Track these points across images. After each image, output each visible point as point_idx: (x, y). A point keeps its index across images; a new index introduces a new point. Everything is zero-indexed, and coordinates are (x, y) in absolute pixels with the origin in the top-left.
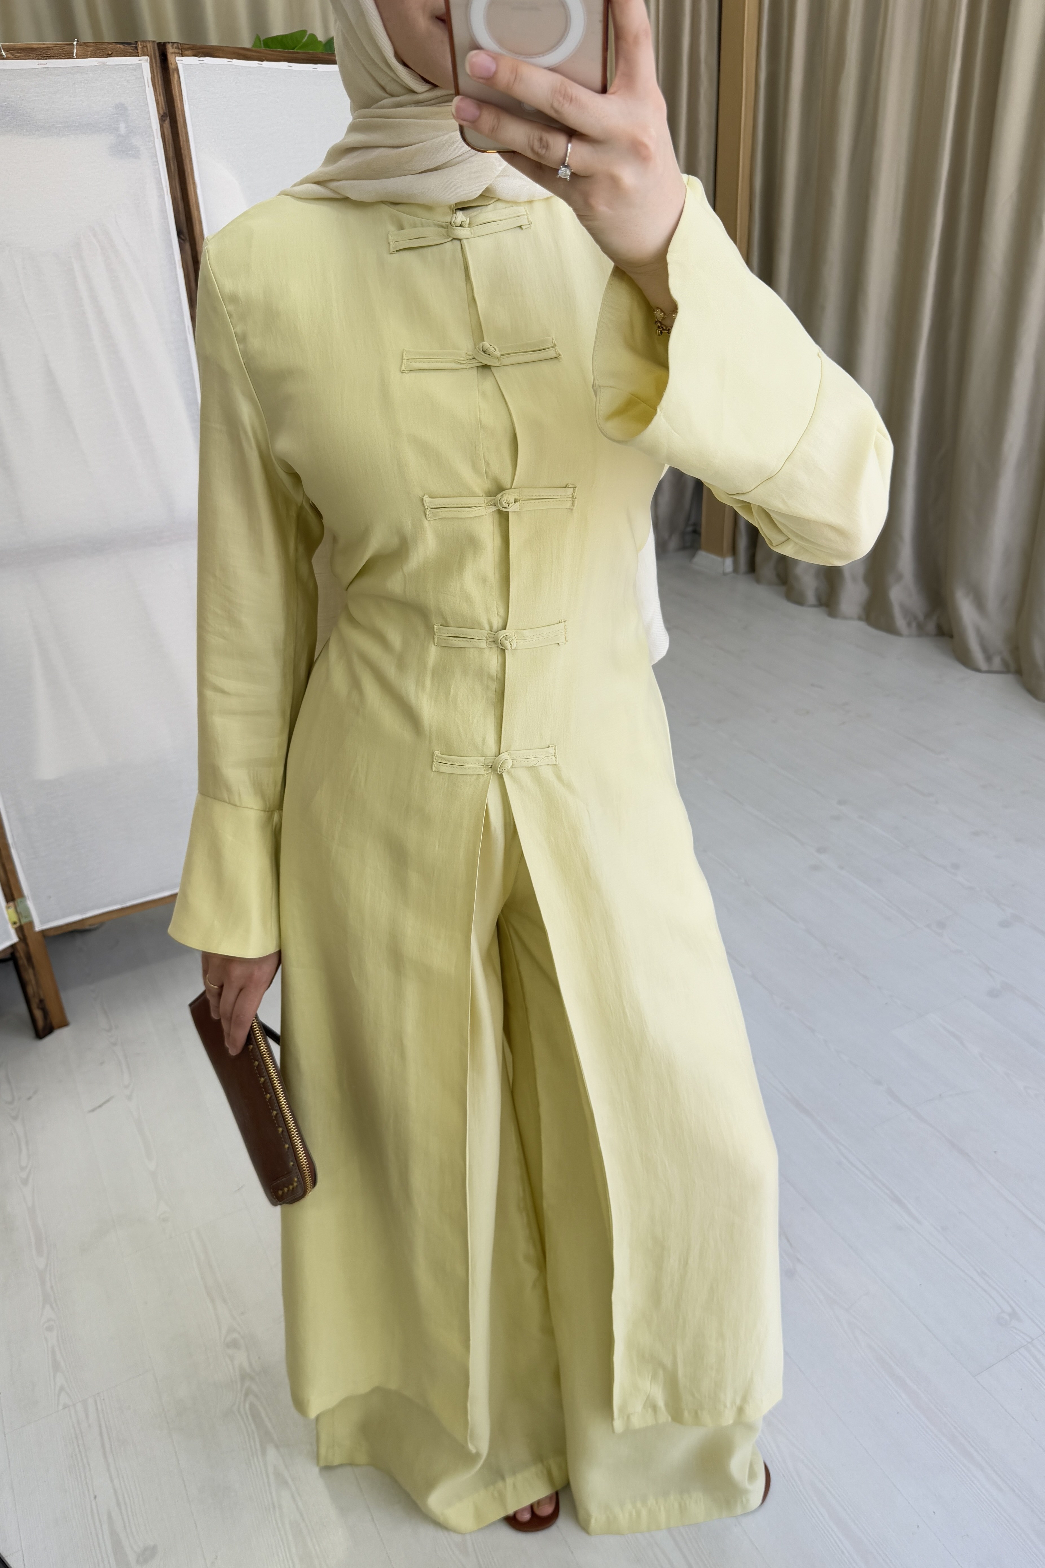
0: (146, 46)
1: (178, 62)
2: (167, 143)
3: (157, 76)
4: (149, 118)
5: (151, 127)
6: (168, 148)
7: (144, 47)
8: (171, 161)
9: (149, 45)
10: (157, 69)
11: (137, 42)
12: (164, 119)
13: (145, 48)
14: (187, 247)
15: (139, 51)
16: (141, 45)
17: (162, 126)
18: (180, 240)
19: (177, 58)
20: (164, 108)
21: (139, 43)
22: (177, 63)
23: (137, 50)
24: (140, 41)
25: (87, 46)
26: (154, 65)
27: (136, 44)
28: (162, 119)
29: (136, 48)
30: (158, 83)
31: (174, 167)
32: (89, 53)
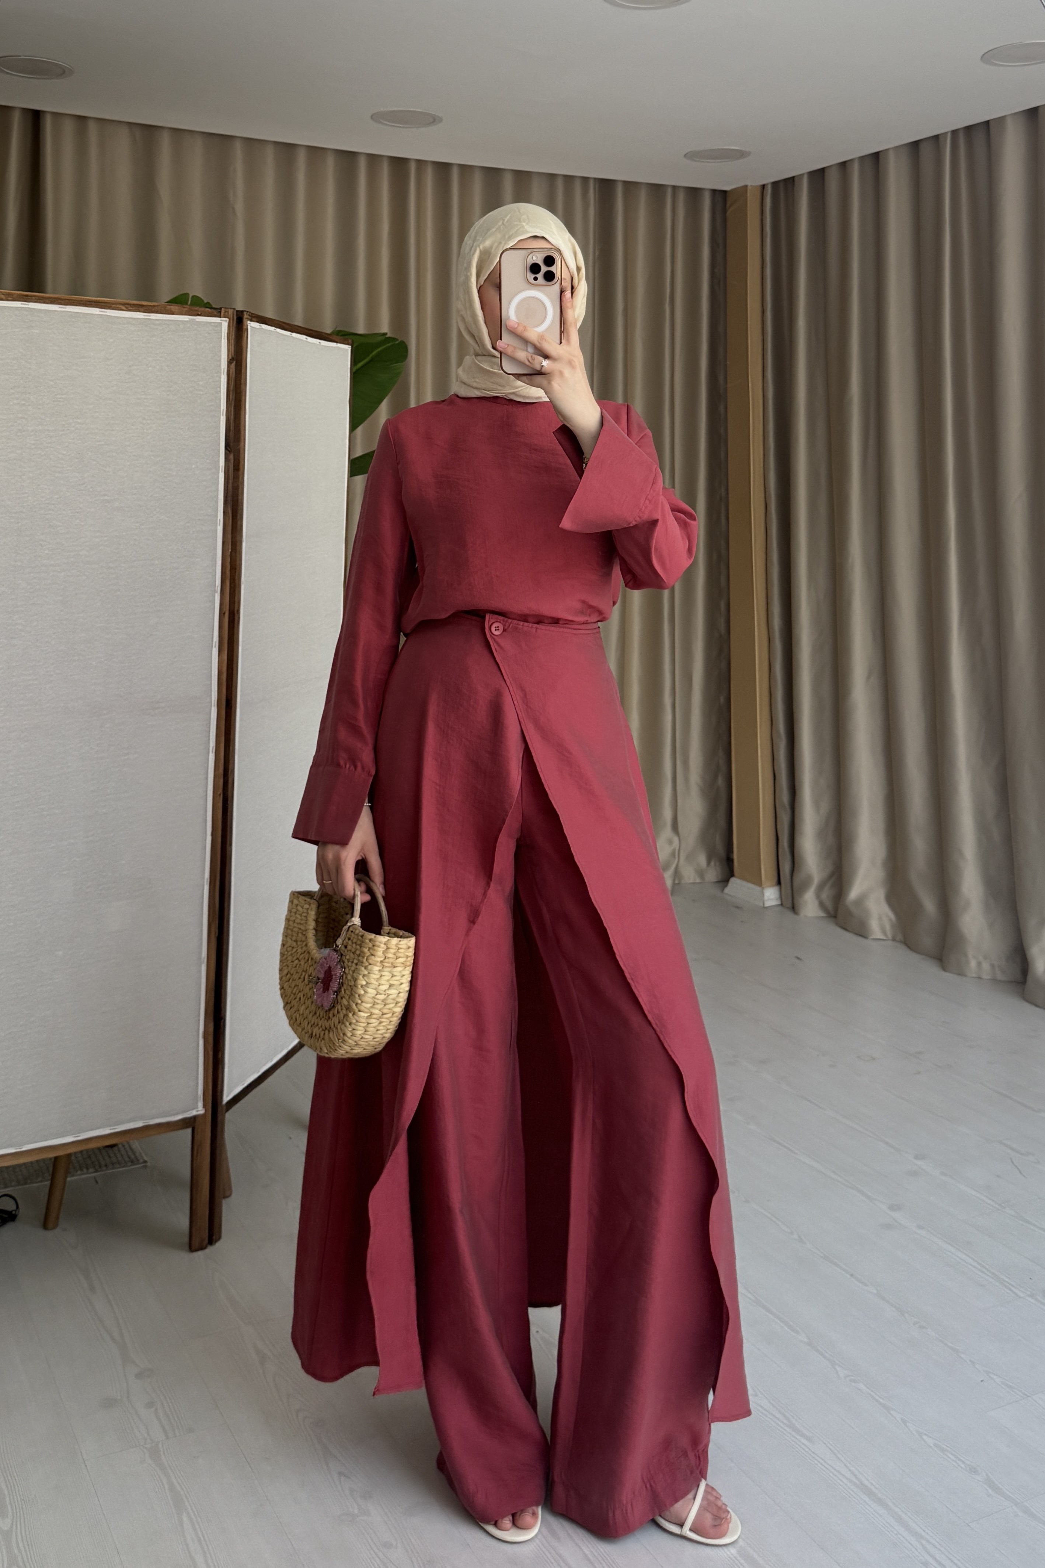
0: (228, 312)
1: (249, 325)
2: (230, 379)
3: (232, 332)
4: (220, 360)
5: (220, 366)
6: (230, 383)
7: (226, 312)
8: (231, 392)
9: (230, 311)
10: (232, 329)
11: (222, 308)
12: (231, 361)
15: (222, 314)
16: (224, 310)
17: (228, 367)
18: (227, 451)
19: (249, 322)
20: (233, 354)
22: (247, 325)
24: (224, 308)
26: (231, 325)
27: (220, 310)
29: (220, 312)
30: (232, 337)
31: (233, 395)
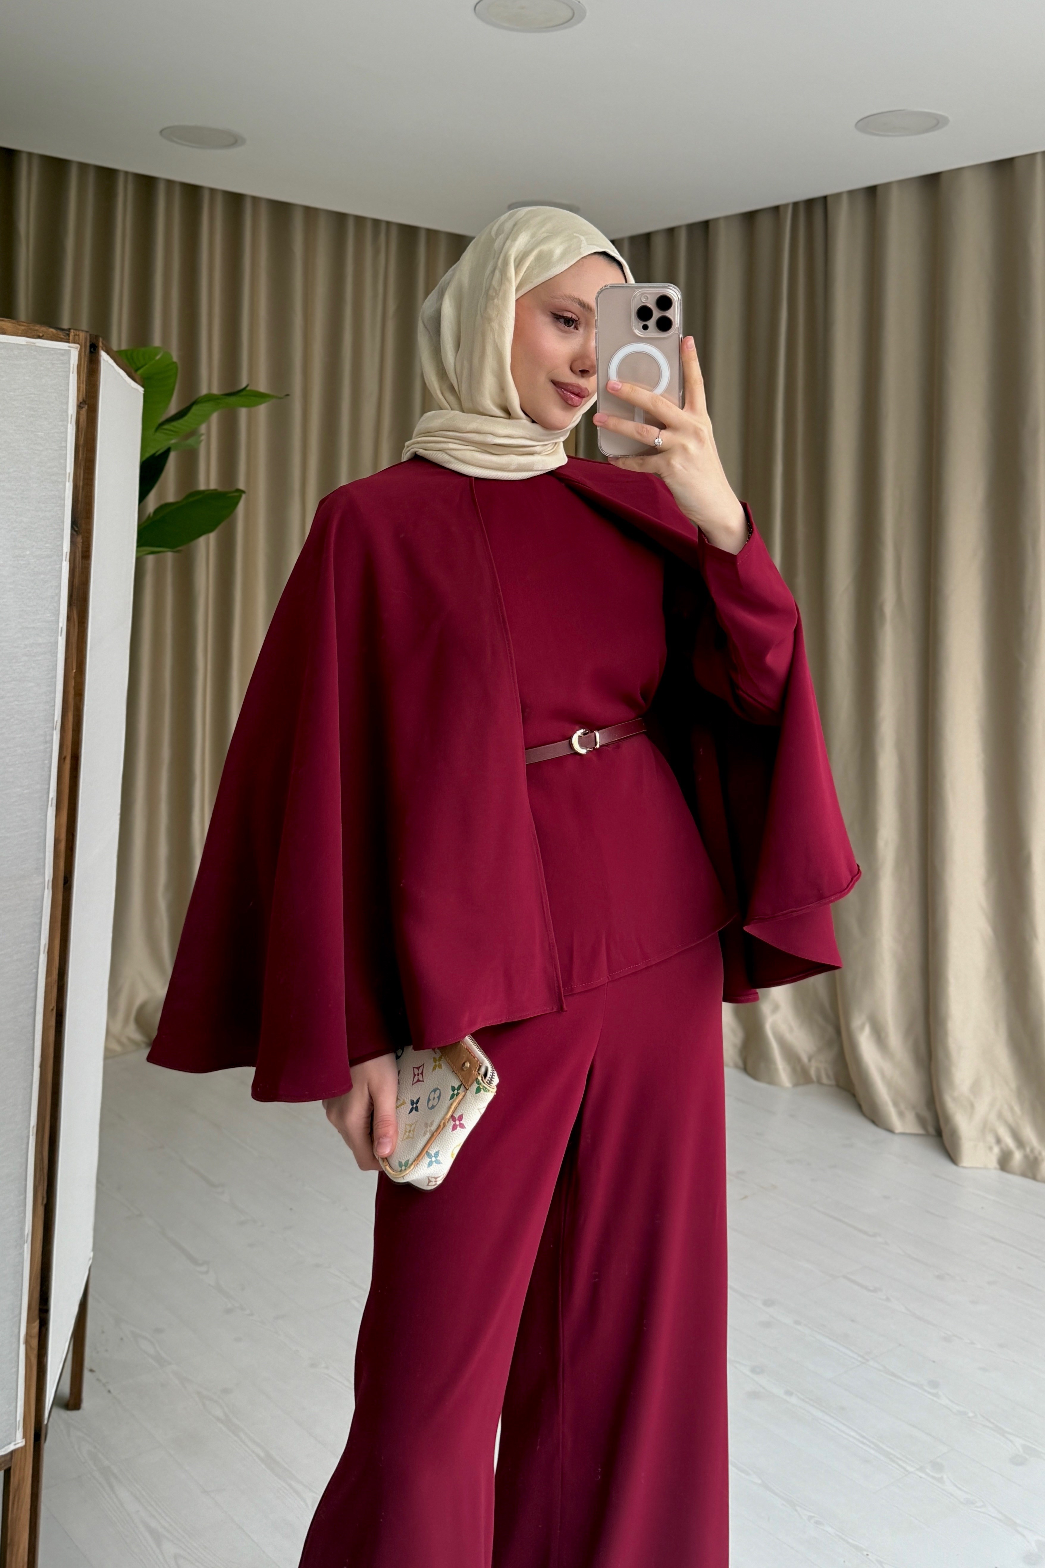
0: (79, 335)
2: (80, 430)
3: (84, 364)
4: (67, 403)
5: (66, 411)
6: (80, 435)
7: (76, 335)
8: (81, 449)
9: (81, 334)
11: (70, 329)
12: (82, 405)
13: (77, 337)
14: (79, 539)
15: (71, 338)
16: (74, 333)
17: (78, 413)
18: (73, 531)
19: (103, 356)
20: (83, 397)
21: (72, 331)
23: (69, 337)
24: (74, 329)
25: (20, 325)
26: (83, 354)
27: (69, 331)
28: (80, 406)
29: (68, 335)
30: (84, 369)
31: (83, 455)
32: (20, 332)
